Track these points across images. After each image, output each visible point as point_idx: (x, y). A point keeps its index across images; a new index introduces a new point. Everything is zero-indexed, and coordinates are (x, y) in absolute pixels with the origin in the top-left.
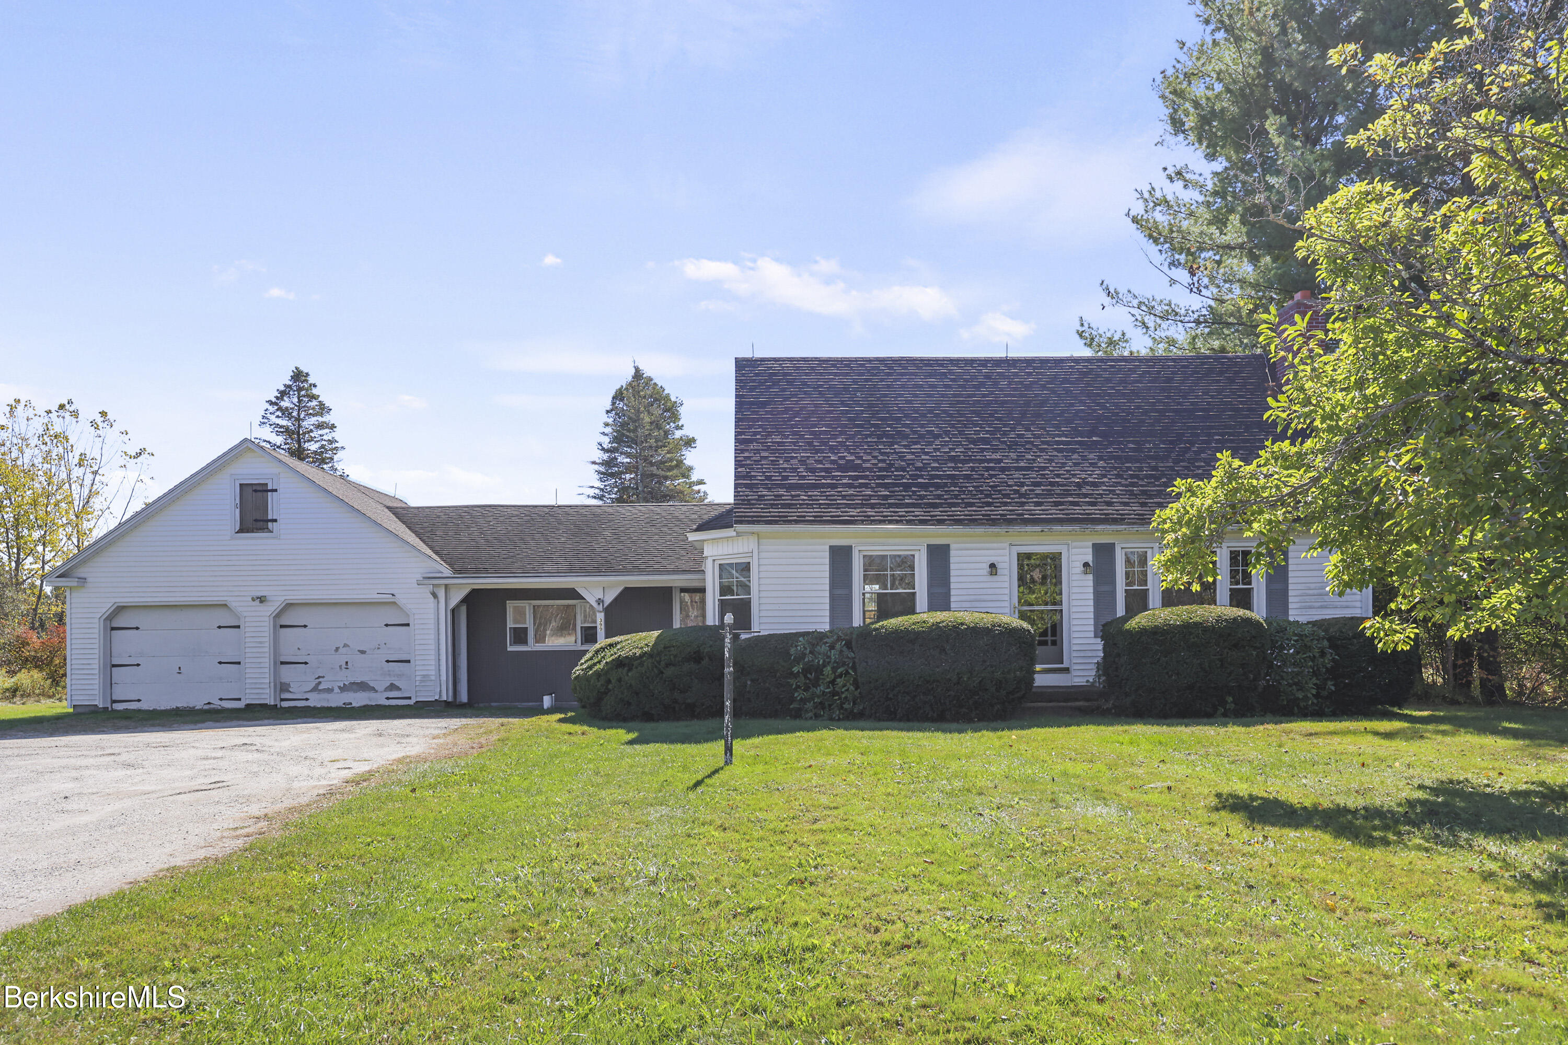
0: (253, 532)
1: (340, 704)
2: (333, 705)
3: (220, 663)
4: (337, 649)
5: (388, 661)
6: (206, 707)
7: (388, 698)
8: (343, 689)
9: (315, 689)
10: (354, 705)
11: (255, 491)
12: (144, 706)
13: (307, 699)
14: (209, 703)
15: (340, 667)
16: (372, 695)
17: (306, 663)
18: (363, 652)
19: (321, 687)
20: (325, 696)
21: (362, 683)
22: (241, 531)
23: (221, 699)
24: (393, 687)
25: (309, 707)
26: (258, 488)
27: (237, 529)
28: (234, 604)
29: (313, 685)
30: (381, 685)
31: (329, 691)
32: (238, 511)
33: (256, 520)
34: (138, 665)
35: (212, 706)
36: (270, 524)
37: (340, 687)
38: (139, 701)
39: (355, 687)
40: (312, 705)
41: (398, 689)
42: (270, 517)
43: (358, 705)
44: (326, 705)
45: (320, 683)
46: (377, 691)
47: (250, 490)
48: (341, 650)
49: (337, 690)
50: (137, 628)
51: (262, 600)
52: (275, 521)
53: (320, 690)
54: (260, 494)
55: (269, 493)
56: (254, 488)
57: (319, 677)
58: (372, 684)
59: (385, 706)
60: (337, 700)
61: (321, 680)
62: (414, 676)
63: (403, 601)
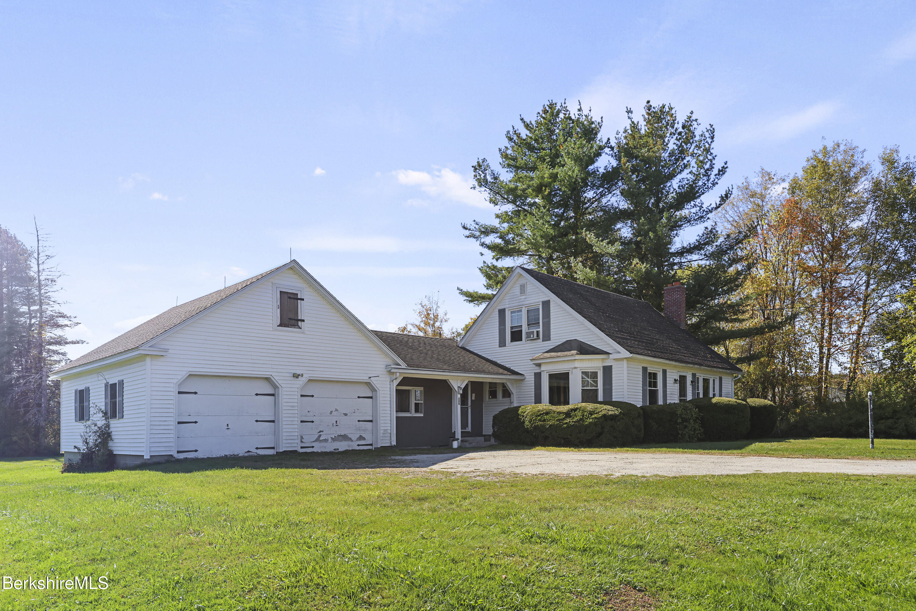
0: (288, 327)
1: (332, 450)
2: (328, 450)
3: (257, 421)
4: (331, 412)
5: (359, 421)
6: (246, 455)
7: (358, 445)
8: (334, 439)
9: (318, 440)
10: (340, 450)
11: (290, 298)
12: (200, 455)
13: (313, 447)
14: (249, 451)
15: (333, 424)
16: (350, 443)
17: (313, 422)
18: (346, 415)
19: (321, 439)
20: (324, 444)
21: (345, 435)
22: (281, 325)
23: (257, 448)
24: (361, 438)
25: (314, 452)
26: (292, 296)
27: (279, 323)
28: (276, 378)
29: (316, 436)
30: (354, 437)
31: (326, 440)
32: (279, 310)
33: (290, 319)
34: (196, 422)
35: (251, 454)
36: (300, 323)
37: (332, 438)
38: (196, 451)
39: (340, 438)
40: (316, 451)
41: (364, 439)
42: (299, 318)
43: (342, 450)
44: (324, 450)
45: (320, 435)
46: (352, 441)
47: (286, 296)
48: (334, 413)
49: (330, 440)
50: (196, 393)
51: (296, 376)
52: (303, 321)
53: (321, 441)
54: (293, 300)
55: (299, 301)
56: (289, 295)
57: (320, 432)
58: (350, 436)
59: (357, 450)
60: (330, 447)
61: (321, 433)
62: (375, 431)
63: (375, 382)
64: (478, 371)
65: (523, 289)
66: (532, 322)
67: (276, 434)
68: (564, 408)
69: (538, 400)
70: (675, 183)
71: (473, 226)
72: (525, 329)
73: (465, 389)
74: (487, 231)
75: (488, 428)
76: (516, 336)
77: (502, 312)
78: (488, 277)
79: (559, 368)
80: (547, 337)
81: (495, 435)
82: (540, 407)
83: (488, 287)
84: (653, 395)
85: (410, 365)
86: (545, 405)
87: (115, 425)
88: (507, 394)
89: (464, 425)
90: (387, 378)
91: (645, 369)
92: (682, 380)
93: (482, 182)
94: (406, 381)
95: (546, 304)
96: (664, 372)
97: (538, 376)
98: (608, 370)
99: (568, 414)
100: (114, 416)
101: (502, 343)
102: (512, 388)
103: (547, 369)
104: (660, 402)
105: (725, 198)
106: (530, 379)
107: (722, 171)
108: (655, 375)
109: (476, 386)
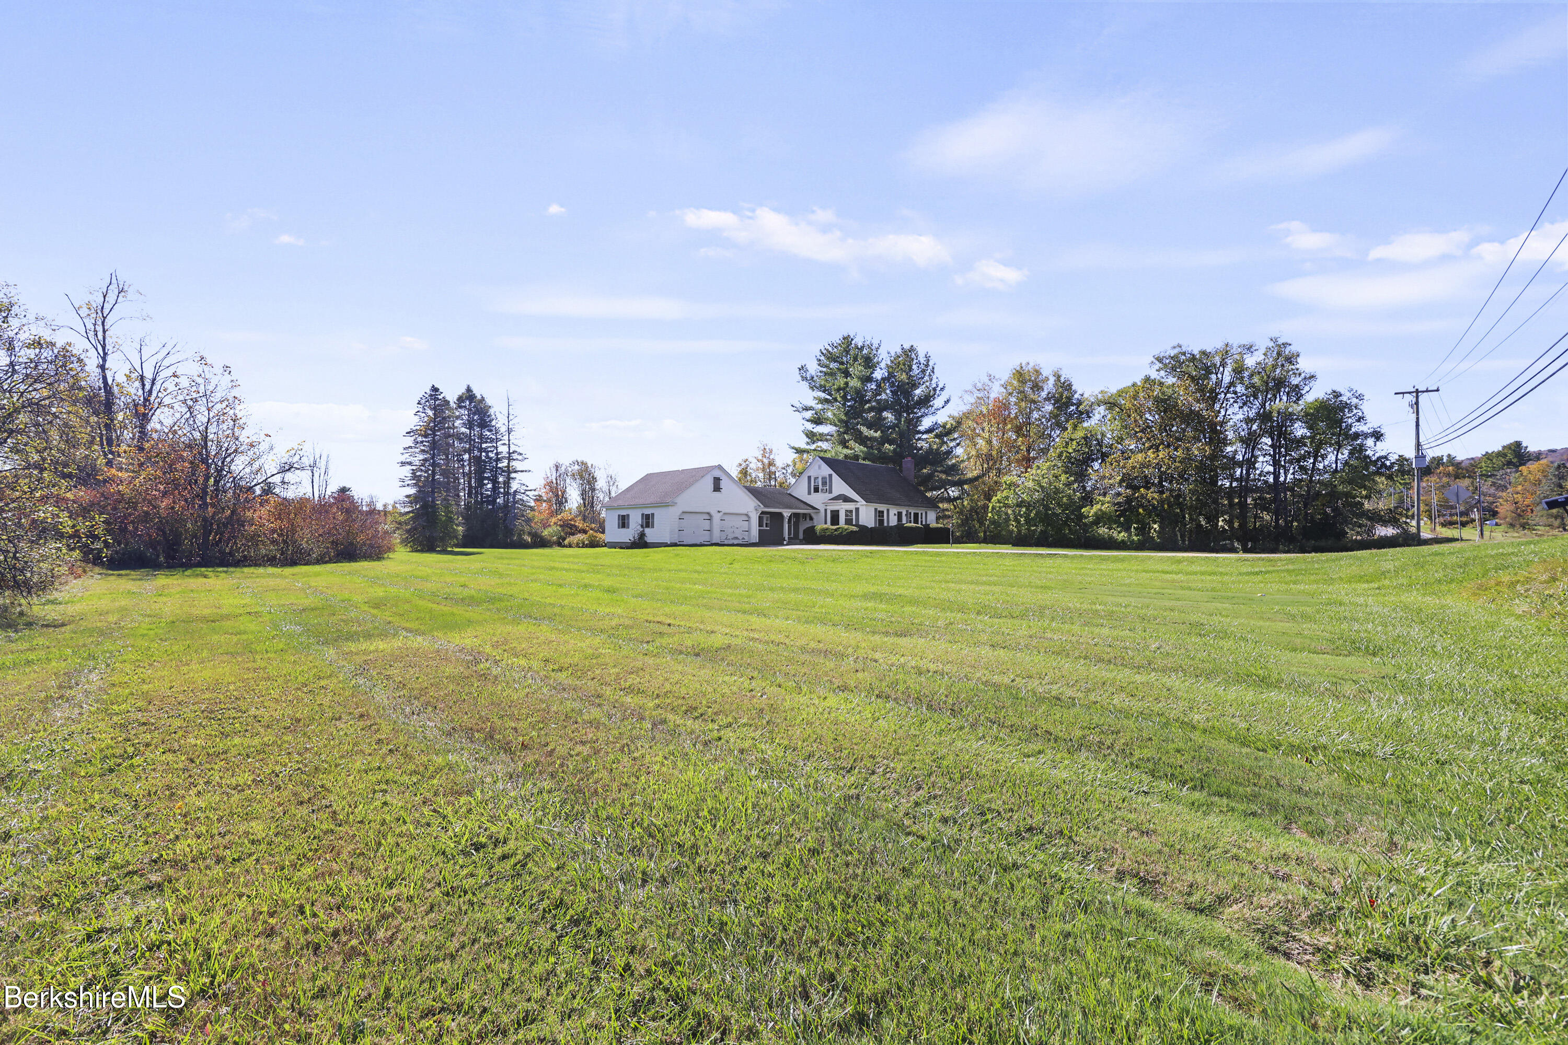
0: (716, 491)
2: (730, 544)
3: (703, 529)
5: (743, 529)
7: (744, 539)
9: (726, 539)
10: (735, 544)
13: (724, 542)
15: (733, 531)
17: (725, 531)
18: (738, 528)
20: (728, 541)
21: (738, 535)
22: (713, 491)
23: (704, 541)
28: (711, 513)
30: (742, 536)
31: (729, 539)
32: (713, 485)
33: (717, 488)
34: (684, 530)
36: (720, 490)
37: (732, 536)
39: (736, 536)
40: (725, 544)
41: (746, 536)
42: (720, 488)
45: (727, 537)
47: (716, 479)
48: (733, 527)
49: (731, 539)
51: (719, 512)
52: (722, 489)
55: (720, 480)
57: (727, 535)
59: (744, 541)
60: (731, 542)
62: (749, 536)
63: (750, 514)
64: (796, 508)
65: (820, 467)
66: (824, 483)
67: (711, 535)
68: (835, 527)
69: (826, 523)
70: (918, 392)
71: (798, 405)
72: (820, 487)
73: (790, 517)
74: (807, 409)
75: (801, 536)
76: (816, 490)
77: (809, 478)
78: (807, 436)
79: (835, 508)
80: (831, 492)
81: (804, 538)
82: (825, 526)
83: (808, 443)
84: (881, 522)
85: (765, 506)
86: (828, 525)
87: (647, 531)
88: (811, 519)
89: (789, 534)
90: (755, 512)
91: (876, 509)
92: (900, 514)
93: (804, 379)
94: (763, 513)
95: (830, 476)
96: (888, 510)
97: (826, 510)
98: (857, 509)
99: (836, 530)
100: (648, 526)
101: (809, 493)
102: (813, 515)
103: (830, 508)
104: (885, 524)
105: (947, 402)
106: (823, 511)
107: (942, 389)
108: (883, 512)
109: (796, 515)
